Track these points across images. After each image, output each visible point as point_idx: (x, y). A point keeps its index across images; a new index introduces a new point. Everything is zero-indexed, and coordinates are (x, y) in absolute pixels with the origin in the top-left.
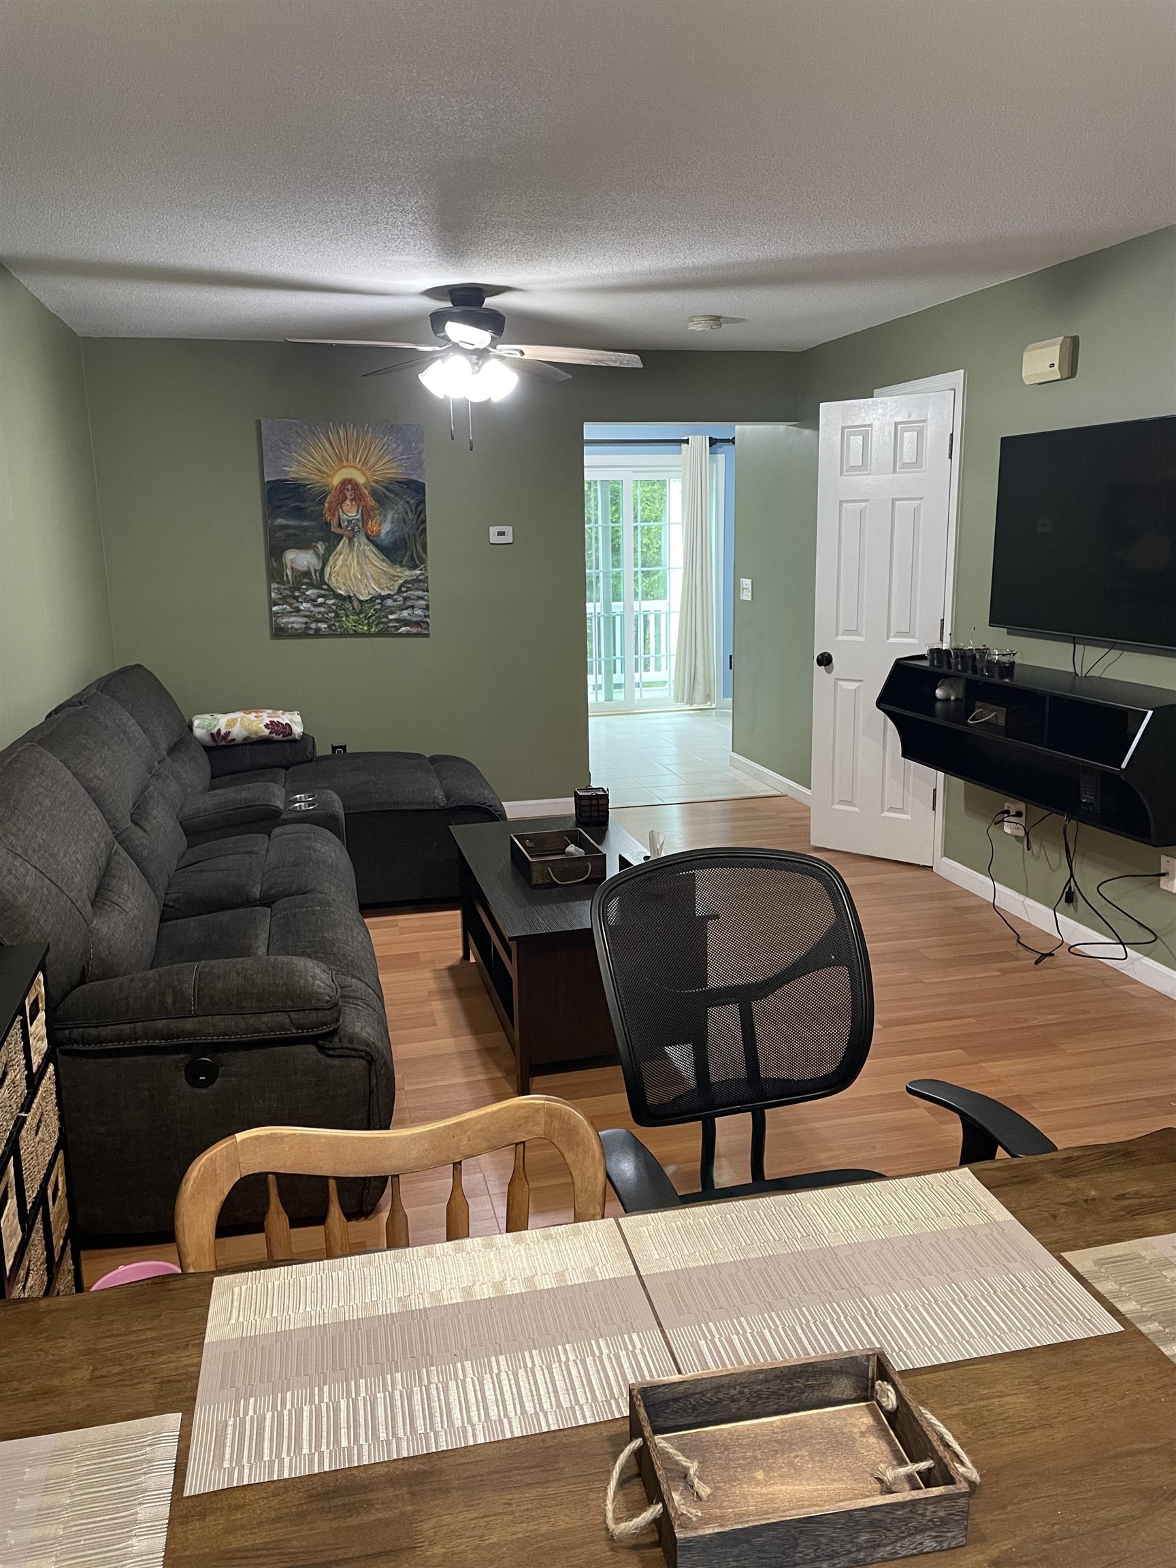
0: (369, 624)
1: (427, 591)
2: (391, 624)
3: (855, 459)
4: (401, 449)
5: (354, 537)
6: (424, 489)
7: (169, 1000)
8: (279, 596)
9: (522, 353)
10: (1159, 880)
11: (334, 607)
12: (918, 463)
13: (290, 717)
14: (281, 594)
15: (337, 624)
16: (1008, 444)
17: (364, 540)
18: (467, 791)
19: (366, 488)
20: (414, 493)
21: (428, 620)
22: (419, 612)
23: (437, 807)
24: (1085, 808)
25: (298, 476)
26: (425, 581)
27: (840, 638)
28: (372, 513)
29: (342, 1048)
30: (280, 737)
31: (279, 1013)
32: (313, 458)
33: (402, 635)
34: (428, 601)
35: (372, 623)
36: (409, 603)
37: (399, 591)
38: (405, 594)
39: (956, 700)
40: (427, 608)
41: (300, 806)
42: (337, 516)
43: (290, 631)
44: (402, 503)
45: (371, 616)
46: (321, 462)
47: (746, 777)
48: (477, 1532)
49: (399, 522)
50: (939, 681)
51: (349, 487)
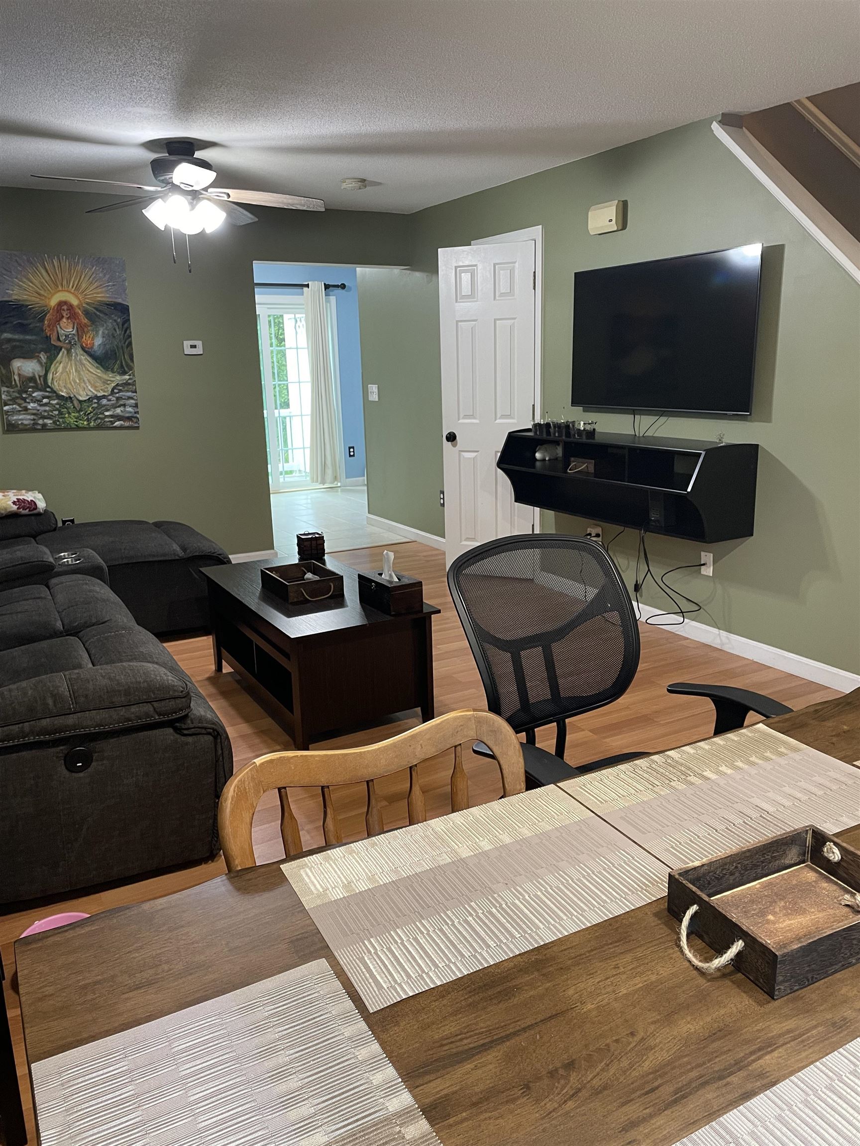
0: (88, 420)
1: (136, 392)
2: (107, 420)
3: (466, 289)
4: (107, 276)
5: (71, 348)
6: (128, 310)
7: (50, 702)
8: (9, 398)
9: (229, 196)
10: (700, 569)
11: (58, 406)
12: (511, 292)
13: (33, 495)
14: (10, 396)
15: (61, 420)
16: (580, 278)
17: (80, 351)
18: (199, 544)
19: (79, 309)
20: (120, 314)
21: (138, 416)
22: (129, 409)
23: (177, 558)
24: (653, 524)
25: (20, 298)
26: (134, 384)
27: (461, 421)
28: (86, 330)
29: (194, 728)
30: (27, 512)
31: (145, 704)
32: (32, 282)
33: (116, 428)
34: (137, 400)
35: (91, 418)
36: (121, 402)
37: (112, 392)
38: (117, 395)
39: (549, 460)
40: (136, 406)
41: (68, 561)
42: (55, 331)
43: (21, 427)
44: (111, 321)
45: (89, 414)
46: (39, 287)
47: (381, 531)
48: (610, 989)
49: (109, 336)
50: (537, 447)
51: (65, 307)
